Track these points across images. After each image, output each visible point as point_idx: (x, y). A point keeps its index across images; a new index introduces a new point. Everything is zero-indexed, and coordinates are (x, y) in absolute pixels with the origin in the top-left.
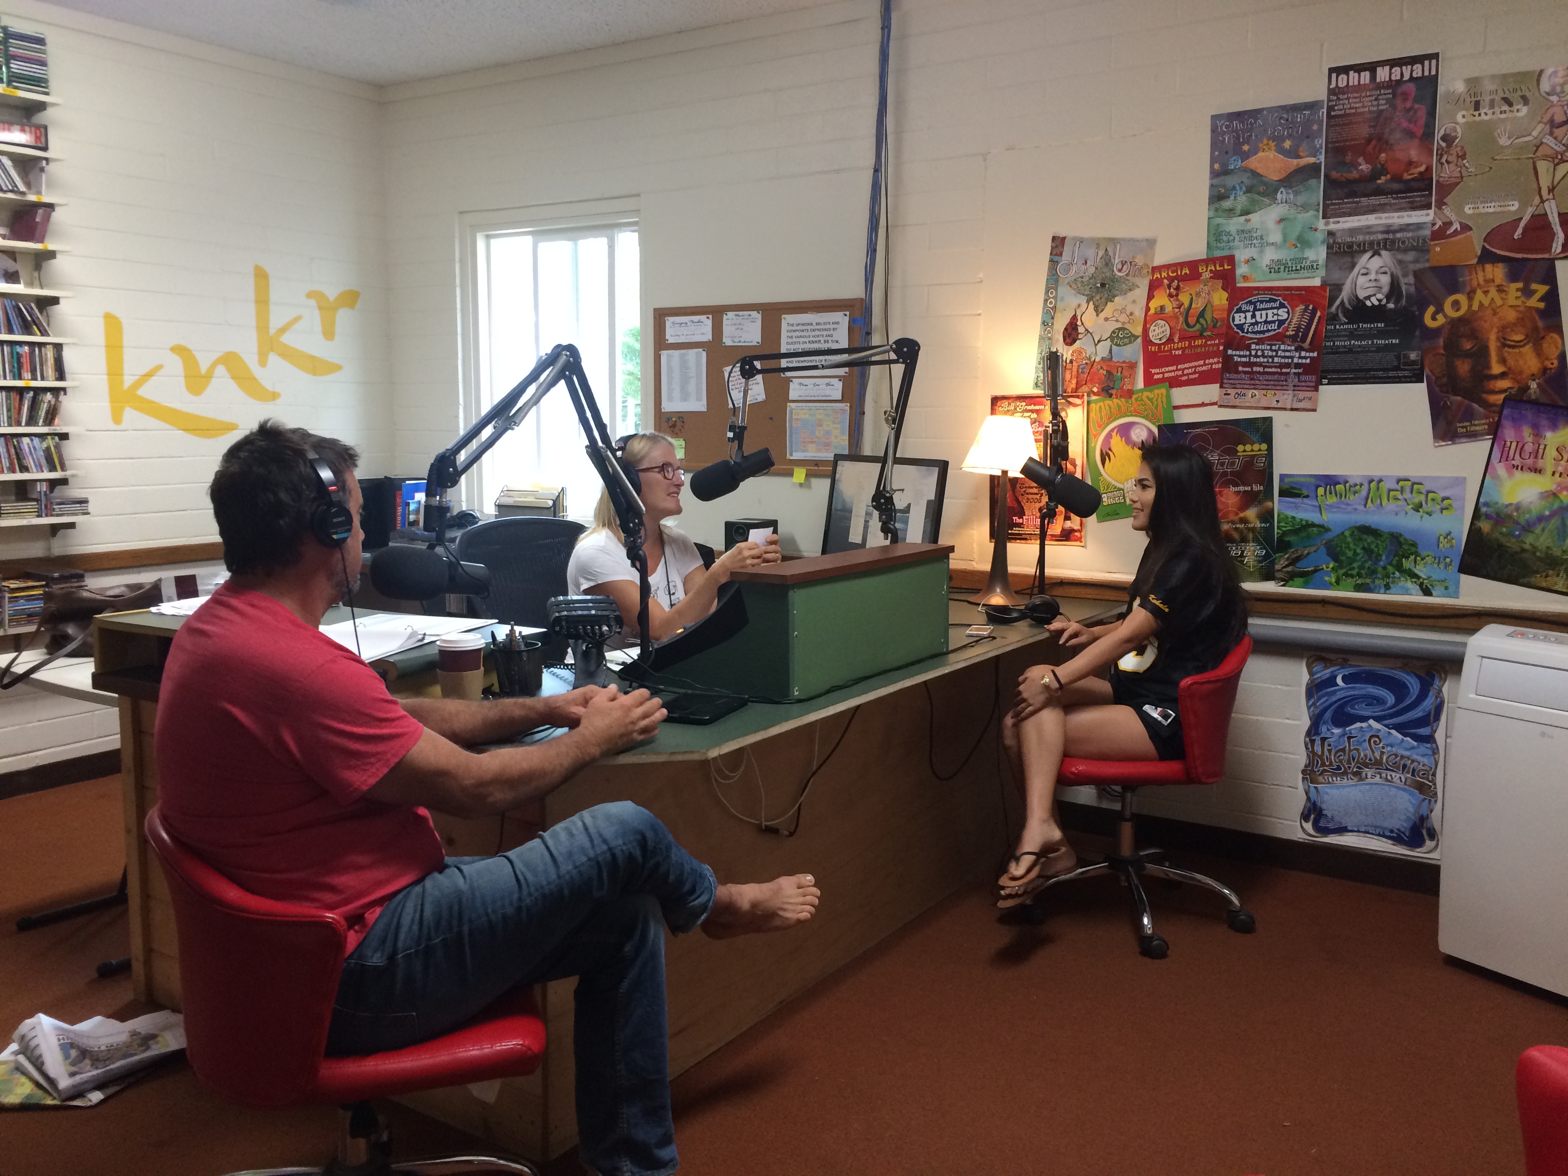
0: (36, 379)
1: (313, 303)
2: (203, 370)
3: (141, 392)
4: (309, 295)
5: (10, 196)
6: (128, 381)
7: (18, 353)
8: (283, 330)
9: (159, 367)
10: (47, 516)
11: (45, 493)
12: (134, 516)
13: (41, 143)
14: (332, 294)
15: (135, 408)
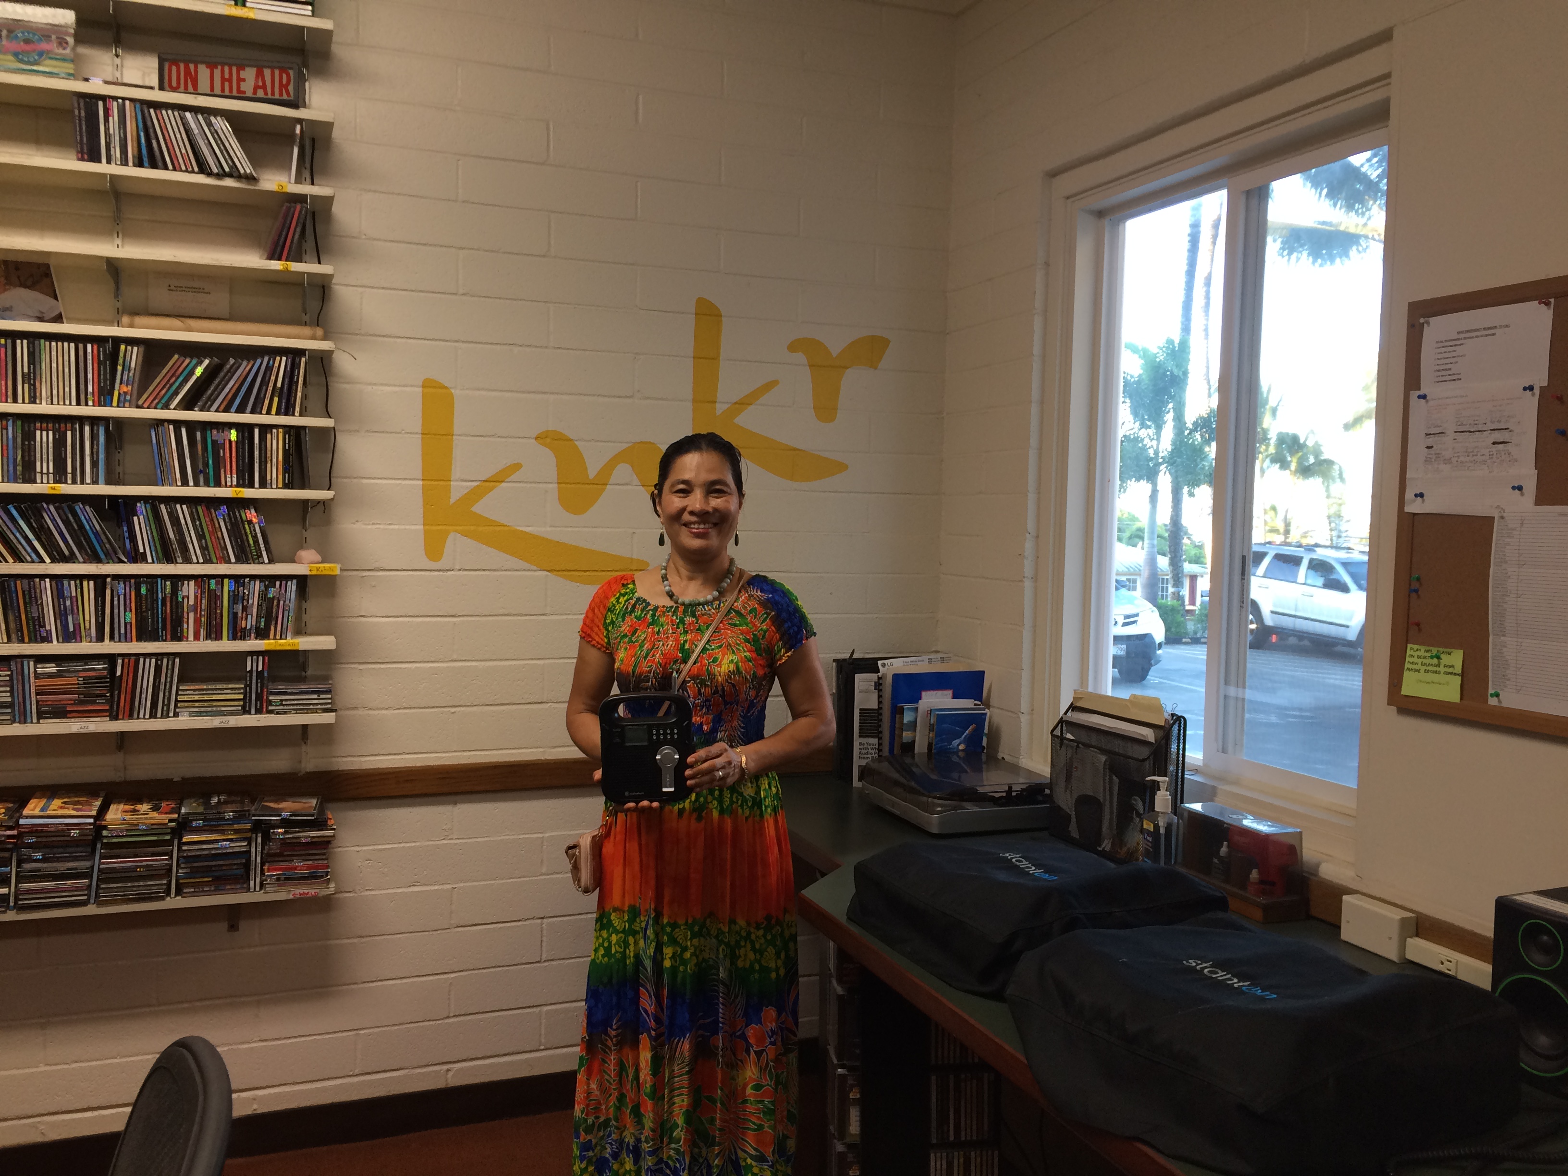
0: (251, 485)
1: (800, 357)
2: (592, 473)
3: (478, 508)
4: (793, 347)
5: (229, 182)
6: (458, 489)
7: (214, 442)
8: (742, 404)
9: (517, 467)
10: (259, 711)
11: (260, 674)
12: (453, 710)
13: (288, 94)
14: (836, 344)
15: (466, 534)
